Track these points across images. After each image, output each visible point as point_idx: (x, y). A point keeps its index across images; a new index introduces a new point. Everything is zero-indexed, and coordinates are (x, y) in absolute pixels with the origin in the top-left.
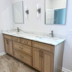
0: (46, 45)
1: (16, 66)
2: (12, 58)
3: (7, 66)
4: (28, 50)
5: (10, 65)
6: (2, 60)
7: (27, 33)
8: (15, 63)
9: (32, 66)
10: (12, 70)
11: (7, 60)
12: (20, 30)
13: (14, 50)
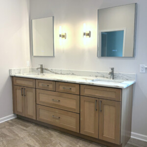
0: (108, 89)
1: (47, 136)
2: (32, 125)
3: (29, 137)
4: (70, 103)
5: (33, 134)
6: (13, 127)
7: (61, 74)
8: (42, 132)
9: (79, 132)
10: (41, 142)
11: (25, 128)
12: (46, 69)
13: (39, 107)
